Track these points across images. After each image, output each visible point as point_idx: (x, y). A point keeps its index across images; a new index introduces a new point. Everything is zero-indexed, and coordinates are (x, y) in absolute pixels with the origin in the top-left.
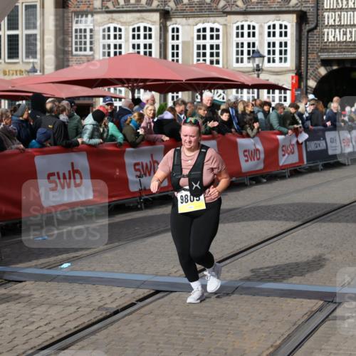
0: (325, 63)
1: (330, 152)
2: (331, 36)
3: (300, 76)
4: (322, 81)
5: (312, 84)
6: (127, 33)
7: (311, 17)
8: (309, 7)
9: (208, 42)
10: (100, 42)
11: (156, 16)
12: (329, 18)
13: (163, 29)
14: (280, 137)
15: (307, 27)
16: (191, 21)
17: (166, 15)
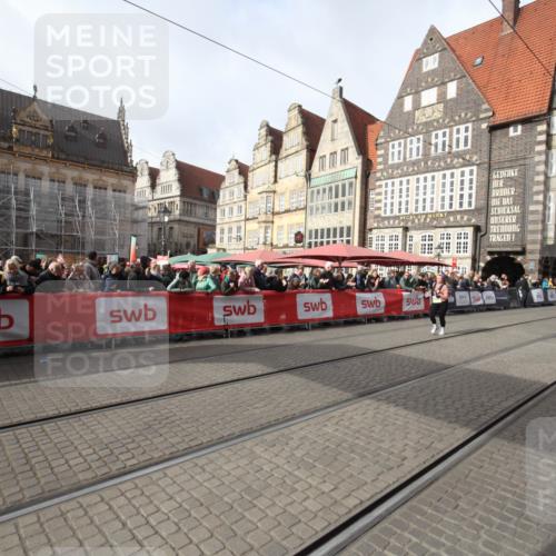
0: (490, 253)
1: (458, 304)
2: (494, 238)
3: (475, 260)
4: (488, 263)
5: (482, 265)
6: (387, 239)
7: (483, 229)
8: (482, 223)
9: (427, 242)
10: (374, 243)
11: (401, 230)
12: (493, 229)
13: (405, 236)
14: (405, 294)
15: (479, 235)
16: (419, 232)
17: (406, 229)
